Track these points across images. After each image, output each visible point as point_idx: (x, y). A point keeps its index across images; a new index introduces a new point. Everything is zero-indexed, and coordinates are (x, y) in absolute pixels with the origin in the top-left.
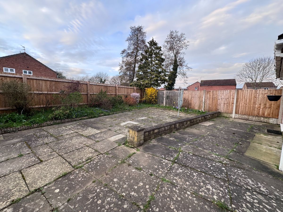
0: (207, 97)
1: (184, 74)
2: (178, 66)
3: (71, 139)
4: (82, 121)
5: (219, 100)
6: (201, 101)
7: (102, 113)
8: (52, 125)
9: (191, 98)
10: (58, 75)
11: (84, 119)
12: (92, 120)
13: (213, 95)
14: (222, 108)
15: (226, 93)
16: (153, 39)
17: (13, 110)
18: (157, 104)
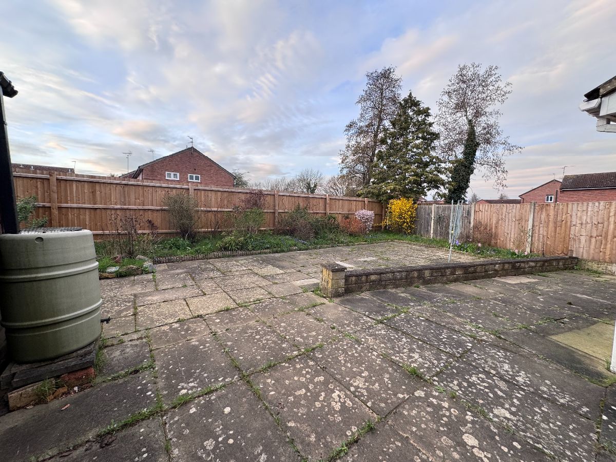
0: (539, 220)
1: (497, 165)
2: (478, 144)
3: (242, 276)
4: (263, 256)
5: (573, 228)
6: (523, 231)
7: (295, 245)
8: (220, 257)
9: (497, 223)
10: (236, 180)
11: (266, 253)
12: (277, 255)
13: (556, 215)
14: (582, 248)
15: (596, 209)
16: (411, 93)
17: (177, 233)
18: (415, 233)
